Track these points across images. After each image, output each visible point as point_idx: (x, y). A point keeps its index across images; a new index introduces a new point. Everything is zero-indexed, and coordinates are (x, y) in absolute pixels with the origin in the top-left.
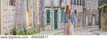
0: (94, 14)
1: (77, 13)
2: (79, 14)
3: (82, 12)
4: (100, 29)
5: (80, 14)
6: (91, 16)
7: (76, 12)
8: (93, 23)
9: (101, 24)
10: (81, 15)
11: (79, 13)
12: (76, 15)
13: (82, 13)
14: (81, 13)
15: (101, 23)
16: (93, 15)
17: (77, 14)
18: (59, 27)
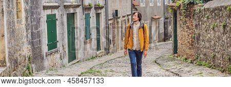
0: (154, 17)
1: (119, 18)
2: (124, 19)
3: (130, 15)
4: (176, 55)
5: (126, 18)
6: (148, 22)
7: (119, 16)
8: (155, 37)
9: (178, 44)
10: (128, 20)
11: (124, 17)
12: (118, 22)
13: (130, 17)
14: (128, 15)
15: (179, 41)
16: (153, 19)
17: (119, 20)
18: (80, 55)
